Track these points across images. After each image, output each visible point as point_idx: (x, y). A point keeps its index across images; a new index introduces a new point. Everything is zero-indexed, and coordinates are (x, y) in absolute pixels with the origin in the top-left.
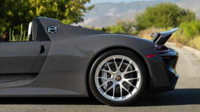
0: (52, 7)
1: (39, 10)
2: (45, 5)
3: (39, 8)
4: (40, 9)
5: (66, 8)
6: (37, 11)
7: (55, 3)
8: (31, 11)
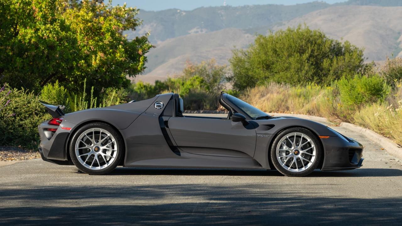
5: (140, 56)
7: (121, 46)
8: (83, 61)
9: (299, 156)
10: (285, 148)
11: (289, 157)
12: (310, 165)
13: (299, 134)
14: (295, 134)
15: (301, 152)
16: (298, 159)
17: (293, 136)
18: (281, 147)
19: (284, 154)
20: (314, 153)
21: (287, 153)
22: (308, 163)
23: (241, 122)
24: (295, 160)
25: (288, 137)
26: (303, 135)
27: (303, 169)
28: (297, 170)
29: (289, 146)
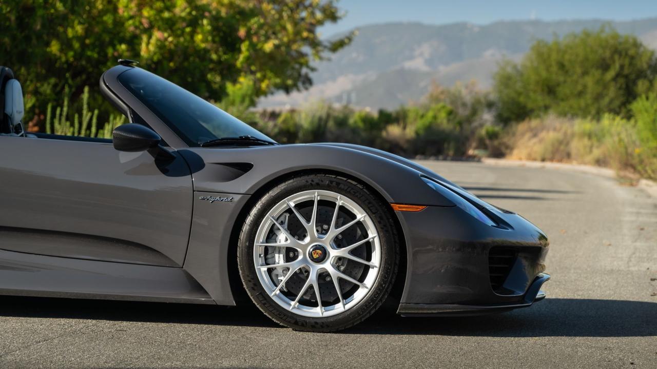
0: (193, 34)
1: (148, 43)
2: (170, 25)
3: (150, 37)
4: (153, 41)
5: (242, 41)
6: (144, 46)
7: (205, 22)
8: (123, 47)
9: (328, 266)
10: (283, 238)
11: (295, 266)
12: (360, 295)
13: (329, 195)
14: (316, 195)
15: (334, 253)
16: (323, 277)
17: (310, 203)
18: (272, 234)
19: (279, 259)
20: (376, 258)
21: (290, 254)
22: (355, 288)
23: (146, 151)
24: (312, 279)
25: (292, 204)
26: (341, 200)
27: (339, 308)
28: (317, 312)
29: (297, 231)
